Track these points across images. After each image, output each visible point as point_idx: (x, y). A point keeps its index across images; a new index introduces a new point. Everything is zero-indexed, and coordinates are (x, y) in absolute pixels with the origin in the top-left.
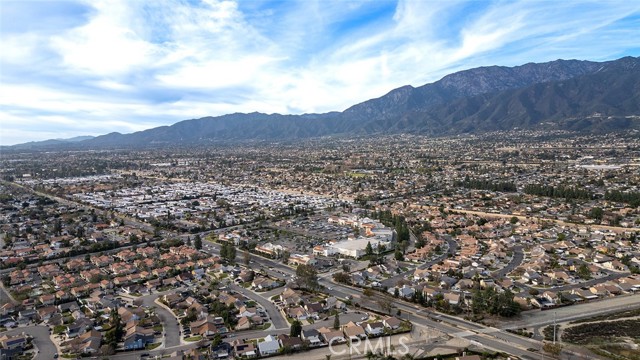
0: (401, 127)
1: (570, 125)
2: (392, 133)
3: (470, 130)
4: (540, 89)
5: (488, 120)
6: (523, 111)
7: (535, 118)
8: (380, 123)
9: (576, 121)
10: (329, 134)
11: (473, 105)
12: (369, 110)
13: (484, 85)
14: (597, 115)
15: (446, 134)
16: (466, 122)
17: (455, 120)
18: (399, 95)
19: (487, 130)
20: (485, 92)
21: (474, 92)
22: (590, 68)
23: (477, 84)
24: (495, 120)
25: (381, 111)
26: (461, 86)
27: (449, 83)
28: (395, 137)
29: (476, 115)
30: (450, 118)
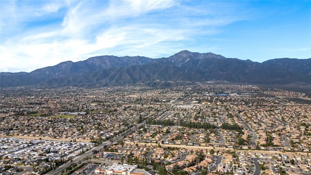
0: (69, 83)
1: (149, 85)
2: (65, 86)
3: (106, 85)
4: (134, 67)
5: (114, 81)
6: (129, 78)
7: (134, 82)
8: (56, 80)
9: (151, 83)
10: (22, 85)
11: (106, 74)
12: (47, 72)
13: (108, 64)
14: (158, 81)
15: (95, 87)
16: (104, 81)
17: (97, 80)
18: (65, 65)
19: (114, 85)
20: (109, 67)
21: (104, 67)
22: (150, 61)
23: (105, 63)
24: (117, 81)
25: (55, 73)
26: (98, 63)
27: (91, 62)
28: (67, 88)
29: (107, 78)
30: (95, 79)
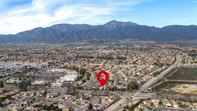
0: (40, 40)
1: (90, 42)
2: (38, 42)
3: (63, 42)
4: (81, 31)
5: (68, 39)
6: (78, 37)
7: (81, 40)
8: (32, 39)
9: (91, 41)
10: (11, 42)
11: (63, 35)
12: (26, 34)
13: (65, 29)
14: (95, 39)
15: (56, 43)
16: (62, 40)
17: (58, 39)
18: (38, 30)
19: (68, 42)
20: (66, 31)
21: (62, 31)
22: (91, 27)
23: (63, 28)
24: (70, 39)
25: (31, 35)
26: (58, 29)
27: (54, 27)
28: (39, 44)
29: (64, 38)
30: (56, 38)
